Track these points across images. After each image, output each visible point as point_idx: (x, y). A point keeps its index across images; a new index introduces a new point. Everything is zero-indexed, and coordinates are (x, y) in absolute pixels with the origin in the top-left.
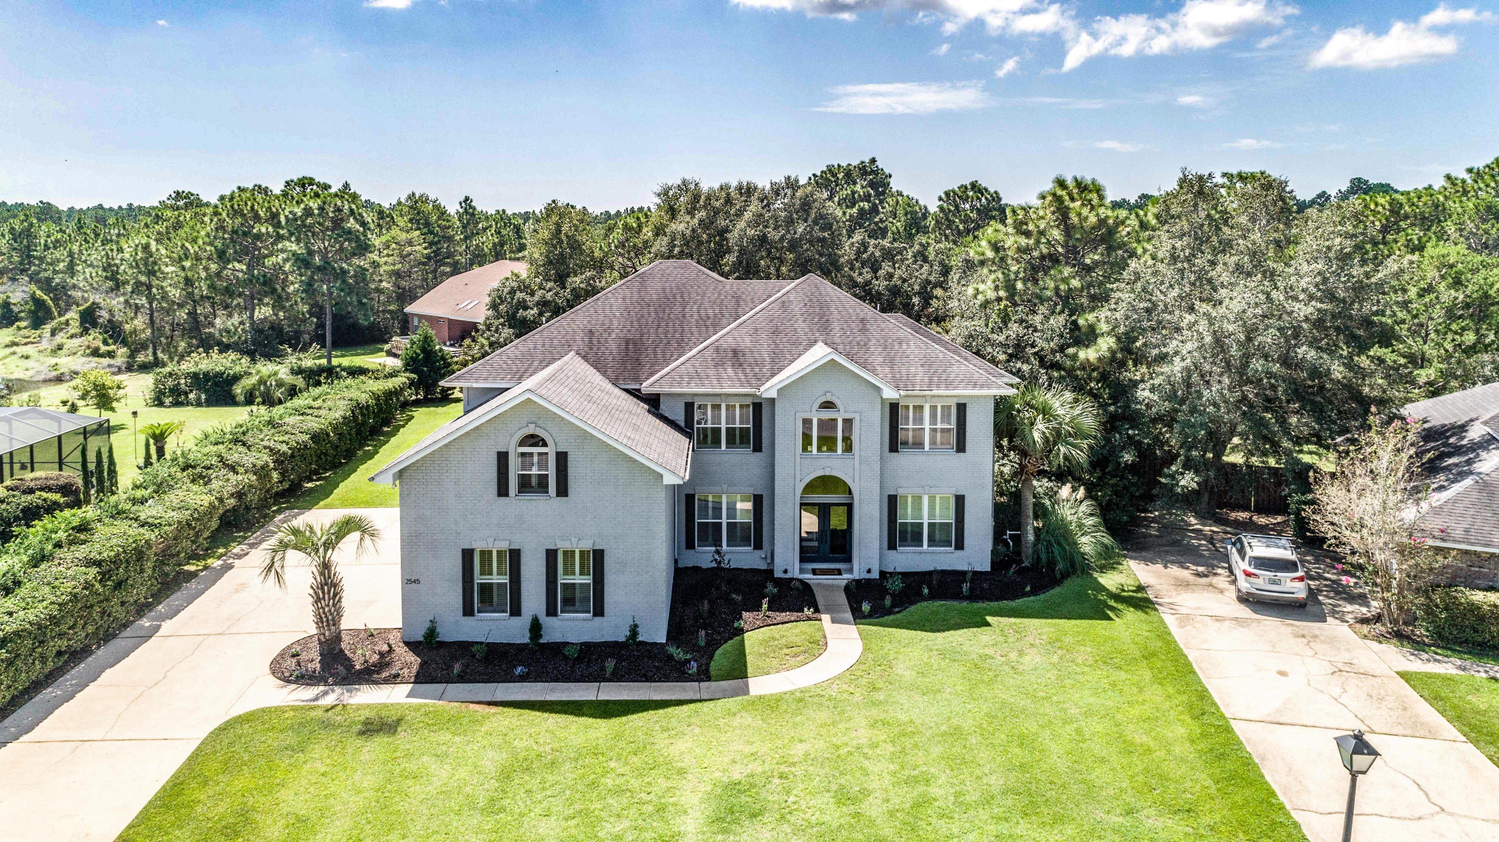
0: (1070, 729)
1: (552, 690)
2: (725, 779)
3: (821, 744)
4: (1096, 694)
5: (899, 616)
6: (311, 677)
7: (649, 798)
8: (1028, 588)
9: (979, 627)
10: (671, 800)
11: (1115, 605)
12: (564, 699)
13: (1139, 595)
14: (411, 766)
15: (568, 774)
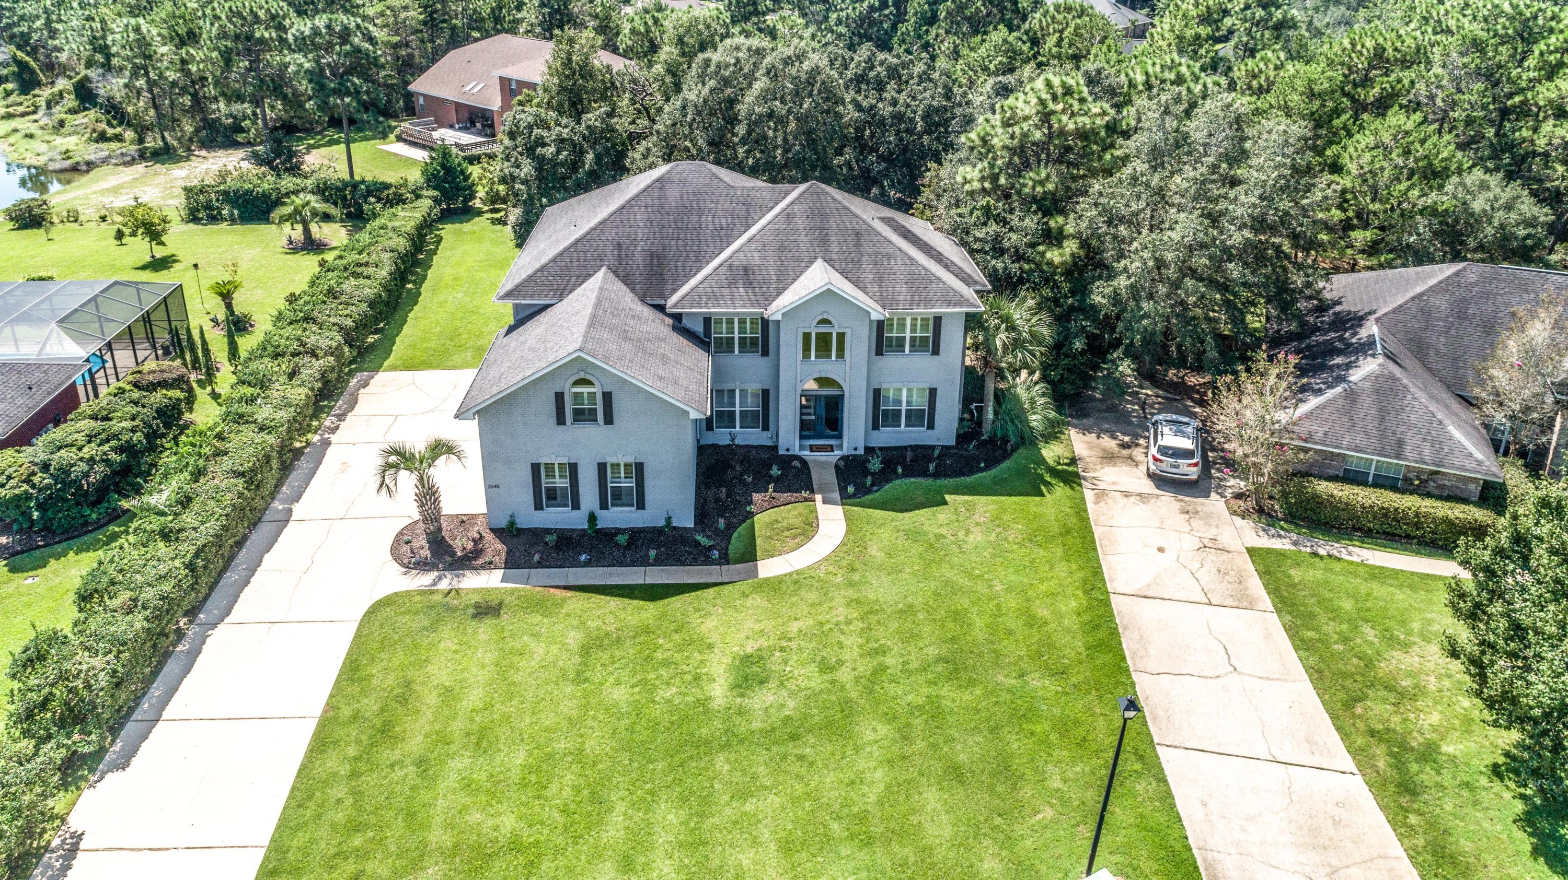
0: (992, 605)
1: (611, 574)
2: (741, 653)
3: (811, 622)
4: (1016, 572)
5: (877, 494)
6: (426, 564)
7: (687, 669)
8: (982, 465)
9: (938, 505)
10: (704, 671)
11: (1049, 479)
12: (620, 583)
13: (1071, 469)
14: (517, 644)
15: (630, 650)
